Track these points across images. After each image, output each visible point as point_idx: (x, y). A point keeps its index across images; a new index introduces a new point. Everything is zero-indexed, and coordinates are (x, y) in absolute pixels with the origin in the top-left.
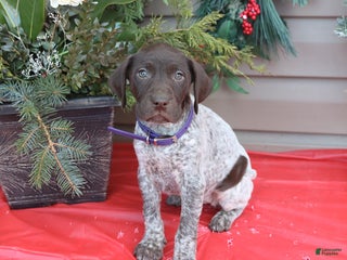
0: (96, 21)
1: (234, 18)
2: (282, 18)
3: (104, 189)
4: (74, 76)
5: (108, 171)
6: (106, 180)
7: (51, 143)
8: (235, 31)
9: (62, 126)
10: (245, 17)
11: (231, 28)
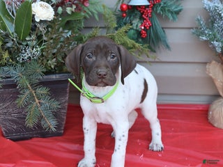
0: (61, 29)
1: (135, 28)
2: (163, 28)
3: (63, 128)
4: (49, 62)
5: (65, 118)
6: (64, 123)
7: (37, 101)
8: (136, 35)
9: (43, 91)
10: (143, 28)
11: (134, 34)
